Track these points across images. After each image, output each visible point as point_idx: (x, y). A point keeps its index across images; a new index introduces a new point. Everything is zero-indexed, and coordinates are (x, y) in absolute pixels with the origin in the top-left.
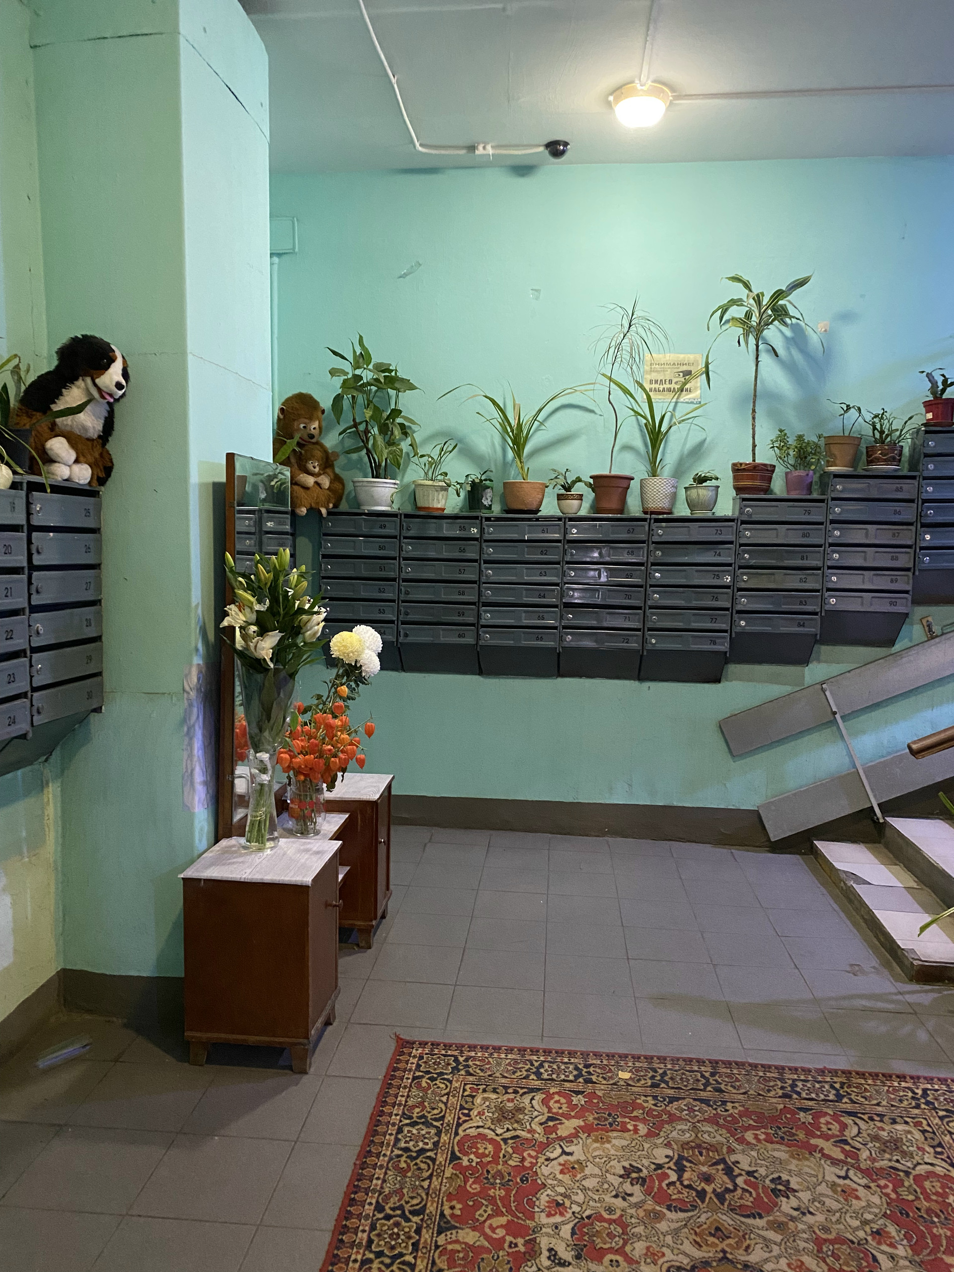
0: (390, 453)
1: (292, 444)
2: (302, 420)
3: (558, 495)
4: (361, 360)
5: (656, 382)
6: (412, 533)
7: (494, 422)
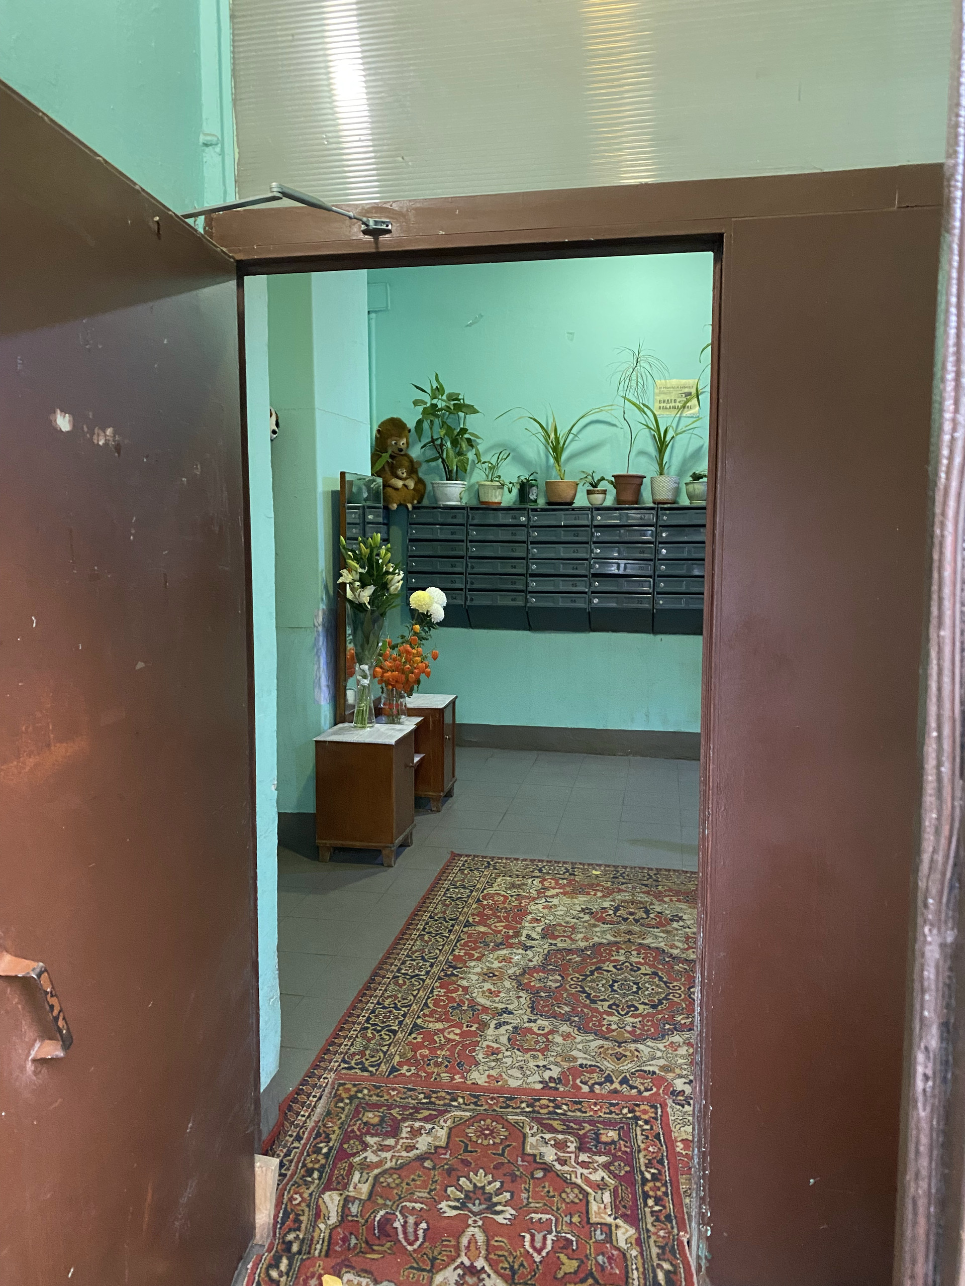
0: (459, 461)
1: (386, 457)
2: (393, 438)
3: (588, 491)
4: (437, 392)
5: (664, 402)
6: (475, 522)
7: (539, 435)
